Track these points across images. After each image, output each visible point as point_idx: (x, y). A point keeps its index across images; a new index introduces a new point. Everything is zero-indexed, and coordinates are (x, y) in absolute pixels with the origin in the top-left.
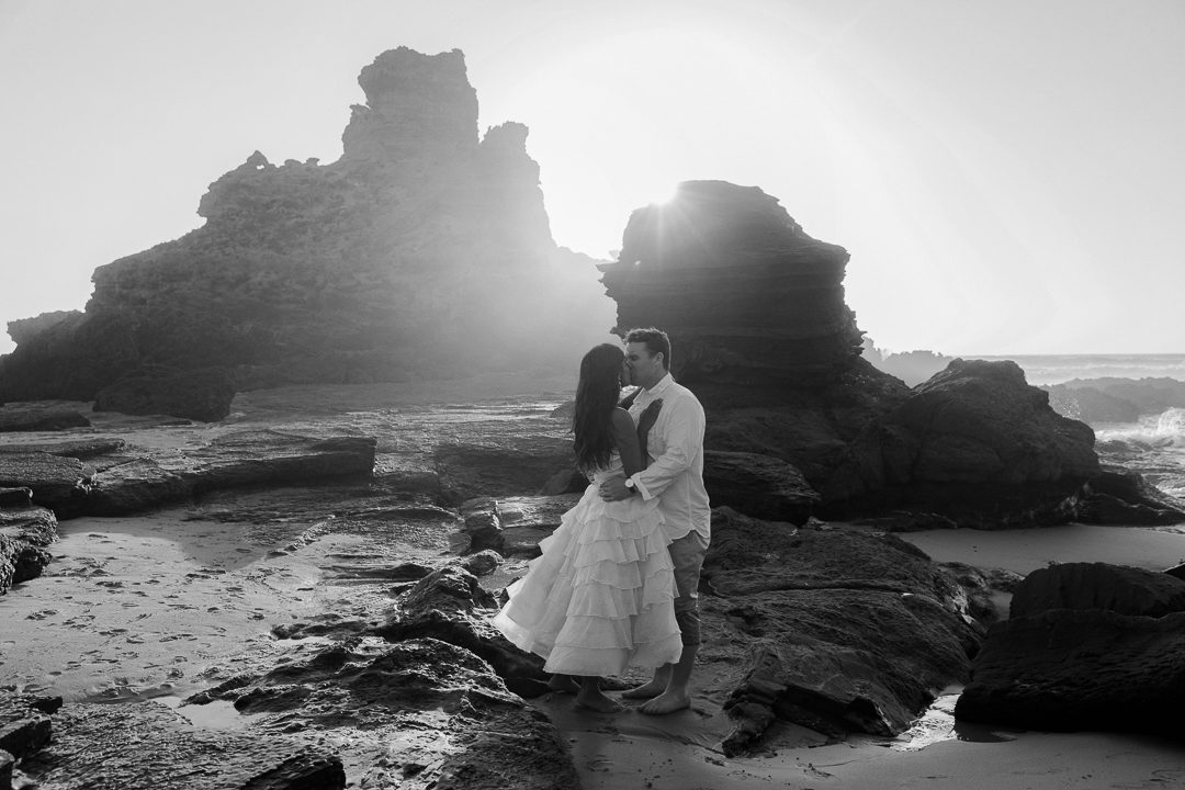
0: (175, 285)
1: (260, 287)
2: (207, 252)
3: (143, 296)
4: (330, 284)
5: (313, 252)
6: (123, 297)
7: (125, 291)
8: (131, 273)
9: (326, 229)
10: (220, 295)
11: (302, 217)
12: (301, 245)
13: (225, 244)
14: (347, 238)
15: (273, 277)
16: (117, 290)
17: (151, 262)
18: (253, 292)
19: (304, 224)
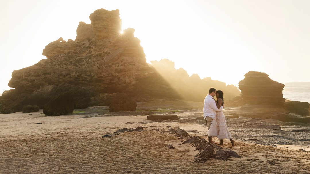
0: (46, 76)
1: (75, 77)
2: (55, 67)
3: (34, 79)
4: (96, 76)
5: (88, 67)
6: (26, 79)
7: (26, 77)
8: (28, 72)
9: (90, 60)
10: (61, 79)
11: (80, 56)
12: (84, 65)
13: (60, 64)
14: (98, 63)
15: (78, 74)
16: (24, 77)
17: (35, 69)
18: (72, 78)
19: (81, 59)
